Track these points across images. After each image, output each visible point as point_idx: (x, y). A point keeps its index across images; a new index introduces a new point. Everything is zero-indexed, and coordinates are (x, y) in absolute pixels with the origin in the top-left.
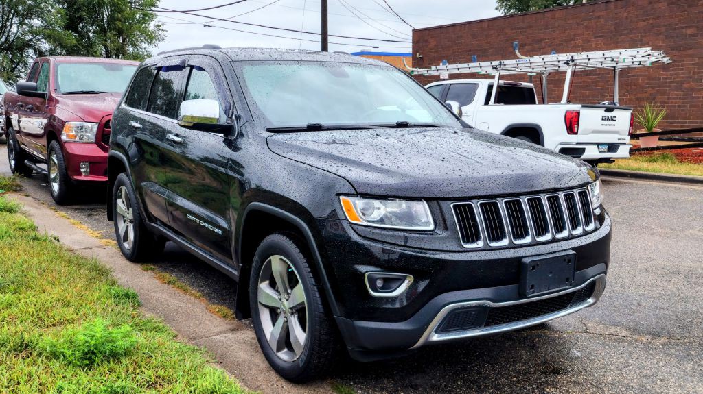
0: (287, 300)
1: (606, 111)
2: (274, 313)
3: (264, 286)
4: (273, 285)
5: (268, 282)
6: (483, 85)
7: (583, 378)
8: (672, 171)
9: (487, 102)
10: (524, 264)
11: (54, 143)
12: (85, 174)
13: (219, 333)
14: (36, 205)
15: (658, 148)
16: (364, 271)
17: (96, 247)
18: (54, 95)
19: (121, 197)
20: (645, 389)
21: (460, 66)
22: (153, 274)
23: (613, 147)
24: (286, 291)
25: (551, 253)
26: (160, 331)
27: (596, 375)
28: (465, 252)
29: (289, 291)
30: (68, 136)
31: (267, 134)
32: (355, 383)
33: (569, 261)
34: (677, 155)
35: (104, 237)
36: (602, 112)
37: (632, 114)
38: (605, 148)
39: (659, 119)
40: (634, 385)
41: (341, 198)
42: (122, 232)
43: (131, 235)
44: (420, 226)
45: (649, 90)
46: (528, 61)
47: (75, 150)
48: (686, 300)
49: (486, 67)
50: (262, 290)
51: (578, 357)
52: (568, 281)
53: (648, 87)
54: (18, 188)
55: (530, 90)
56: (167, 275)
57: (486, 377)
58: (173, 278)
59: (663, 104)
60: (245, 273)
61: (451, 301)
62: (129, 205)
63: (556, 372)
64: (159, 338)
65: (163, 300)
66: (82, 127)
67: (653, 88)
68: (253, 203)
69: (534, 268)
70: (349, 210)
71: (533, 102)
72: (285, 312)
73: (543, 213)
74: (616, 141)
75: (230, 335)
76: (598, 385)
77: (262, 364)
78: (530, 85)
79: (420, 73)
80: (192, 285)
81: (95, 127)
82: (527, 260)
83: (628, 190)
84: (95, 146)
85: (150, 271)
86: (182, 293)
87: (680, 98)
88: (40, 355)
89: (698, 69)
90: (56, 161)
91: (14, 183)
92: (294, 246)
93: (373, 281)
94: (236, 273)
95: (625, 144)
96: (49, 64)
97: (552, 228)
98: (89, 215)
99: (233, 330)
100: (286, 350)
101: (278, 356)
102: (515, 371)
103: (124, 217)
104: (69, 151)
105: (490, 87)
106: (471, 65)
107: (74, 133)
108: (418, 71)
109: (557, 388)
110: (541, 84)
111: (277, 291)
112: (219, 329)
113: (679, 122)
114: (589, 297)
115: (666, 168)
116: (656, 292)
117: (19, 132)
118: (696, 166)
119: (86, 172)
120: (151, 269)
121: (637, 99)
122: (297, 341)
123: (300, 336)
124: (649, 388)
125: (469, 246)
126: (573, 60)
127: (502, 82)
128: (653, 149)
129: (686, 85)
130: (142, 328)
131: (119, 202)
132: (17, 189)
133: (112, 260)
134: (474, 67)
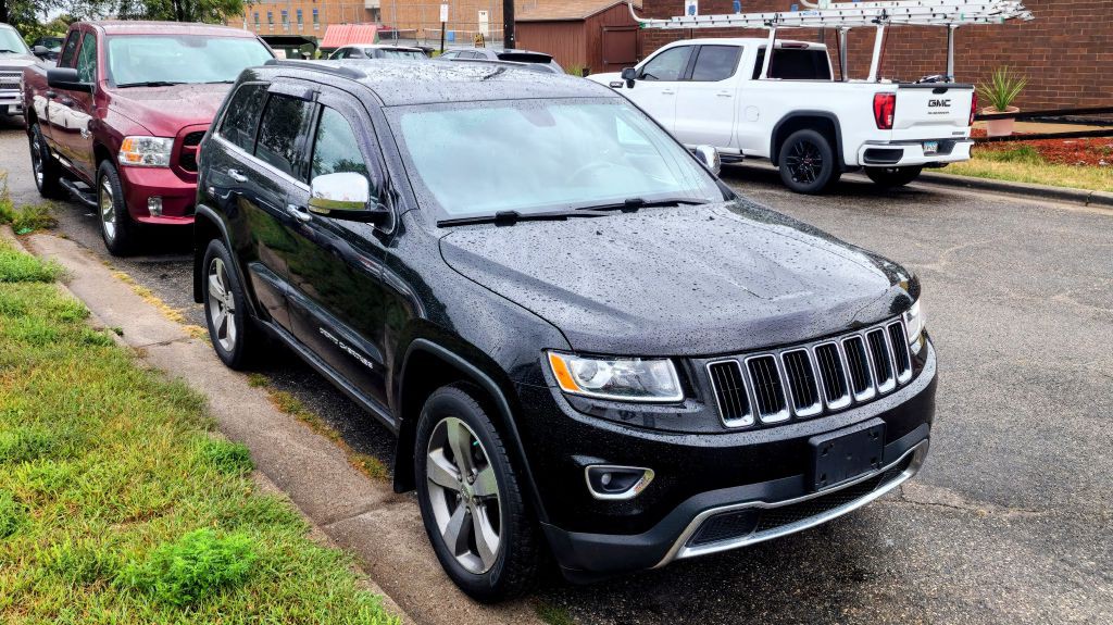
0: (471, 484)
1: (934, 92)
2: (452, 499)
3: (436, 456)
4: (449, 455)
5: (441, 450)
6: (750, 46)
7: (896, 589)
8: (1034, 177)
9: (756, 75)
10: (812, 447)
11: (106, 164)
12: (155, 215)
13: (369, 508)
14: (82, 257)
15: (1013, 137)
16: (584, 464)
17: (178, 340)
18: (105, 89)
19: (215, 272)
20: (985, 607)
21: (715, 17)
22: (266, 394)
23: (945, 146)
24: (469, 470)
25: (850, 425)
26: (286, 522)
27: (915, 582)
28: (727, 433)
29: (474, 470)
30: (129, 156)
31: (438, 233)
32: (570, 603)
33: (876, 435)
34: (1042, 148)
35: (188, 321)
36: (928, 94)
37: (974, 94)
38: (933, 147)
39: (1016, 91)
40: (970, 601)
41: (550, 354)
42: (217, 323)
43: (232, 331)
44: (664, 395)
45: (1002, 45)
46: (818, 15)
47: (139, 178)
48: (1047, 434)
49: (755, 20)
50: (433, 462)
51: (890, 548)
52: (875, 461)
53: (1000, 40)
54: (52, 224)
55: (822, 54)
56: (286, 395)
57: (757, 588)
58: (296, 401)
59: (1022, 66)
60: (408, 428)
61: (709, 505)
62: (228, 287)
63: (858, 577)
64: (285, 537)
65: (283, 445)
66: (149, 143)
67: (1007, 40)
68: (420, 340)
69: (825, 451)
70: (561, 374)
71: (826, 76)
72: (467, 500)
73: (839, 365)
74: (949, 136)
75: (384, 512)
76: (918, 601)
77: (435, 568)
78: (822, 46)
79: (655, 26)
80: (324, 415)
81: (170, 143)
82: (817, 441)
83: (967, 214)
84: (170, 173)
85: (261, 388)
86: (310, 430)
87: (1047, 58)
88: (119, 588)
89: (1075, 12)
90: (110, 190)
91: (45, 217)
92: (480, 411)
93: (596, 477)
94: (393, 423)
95: (962, 139)
96: (96, 37)
97: (851, 387)
98: (164, 277)
99: (389, 502)
100: (469, 552)
101: (457, 562)
102: (799, 575)
103: (220, 303)
104: (132, 180)
105: (761, 52)
106: (732, 17)
107: (138, 153)
108: (651, 24)
109: (859, 608)
110: (838, 47)
111: (455, 465)
112: (369, 500)
113: (1044, 94)
114: (904, 469)
115: (1025, 172)
116: (1003, 422)
117: (46, 123)
118: (1071, 169)
119: (157, 210)
120: (262, 384)
121: (983, 57)
122: (486, 548)
123: (490, 539)
124: (990, 605)
125: (732, 423)
126: (886, 16)
127: (779, 43)
128: (1006, 139)
129: (1056, 38)
130: (261, 517)
131: (213, 279)
132: (50, 226)
133: (203, 364)
134: (737, 19)
